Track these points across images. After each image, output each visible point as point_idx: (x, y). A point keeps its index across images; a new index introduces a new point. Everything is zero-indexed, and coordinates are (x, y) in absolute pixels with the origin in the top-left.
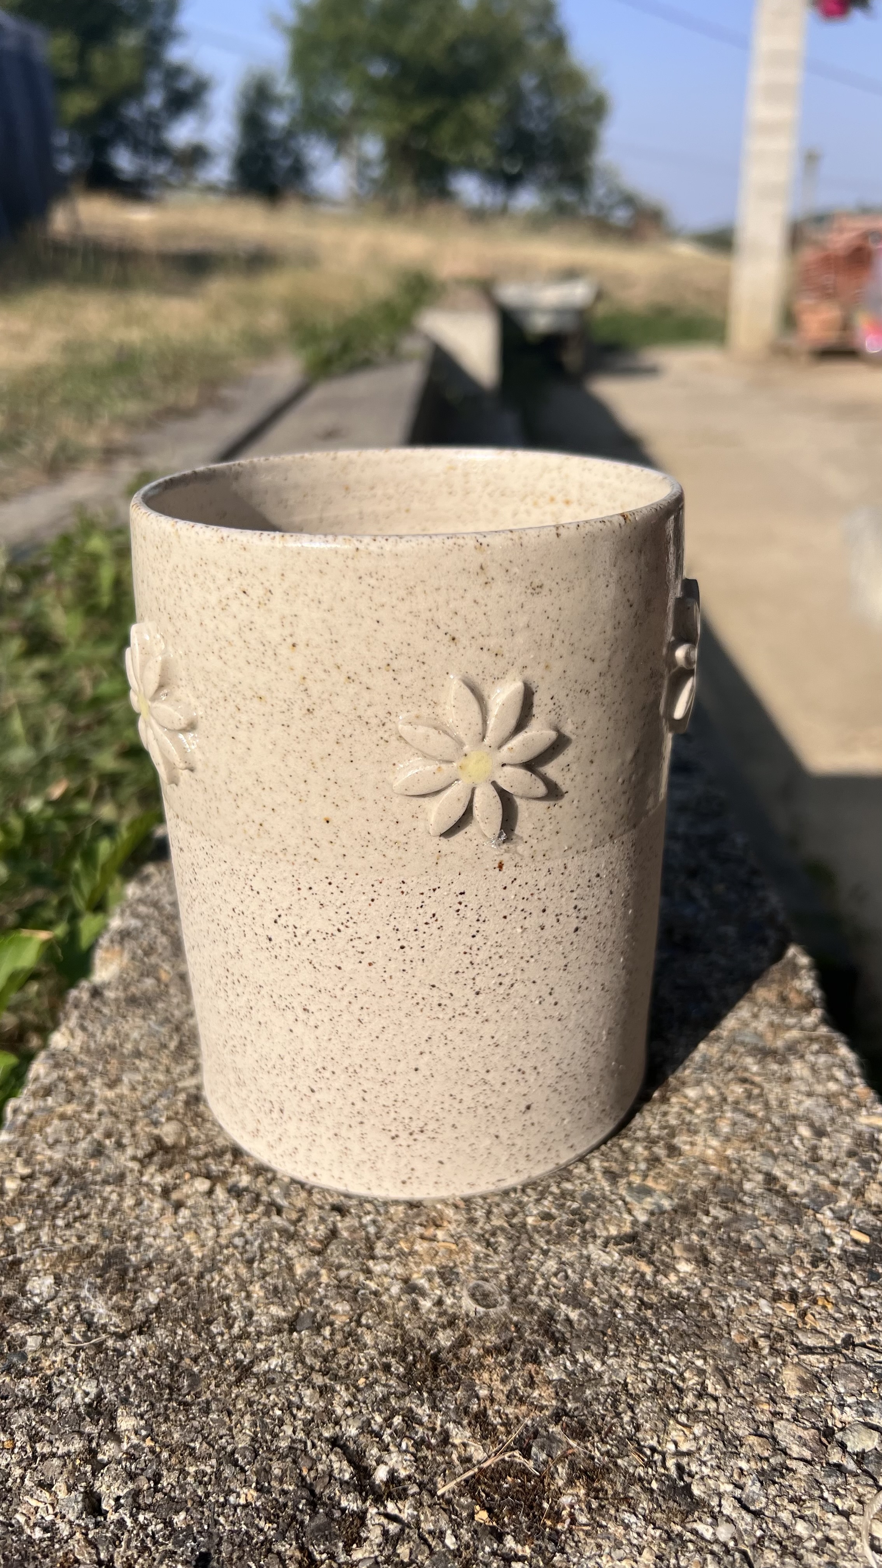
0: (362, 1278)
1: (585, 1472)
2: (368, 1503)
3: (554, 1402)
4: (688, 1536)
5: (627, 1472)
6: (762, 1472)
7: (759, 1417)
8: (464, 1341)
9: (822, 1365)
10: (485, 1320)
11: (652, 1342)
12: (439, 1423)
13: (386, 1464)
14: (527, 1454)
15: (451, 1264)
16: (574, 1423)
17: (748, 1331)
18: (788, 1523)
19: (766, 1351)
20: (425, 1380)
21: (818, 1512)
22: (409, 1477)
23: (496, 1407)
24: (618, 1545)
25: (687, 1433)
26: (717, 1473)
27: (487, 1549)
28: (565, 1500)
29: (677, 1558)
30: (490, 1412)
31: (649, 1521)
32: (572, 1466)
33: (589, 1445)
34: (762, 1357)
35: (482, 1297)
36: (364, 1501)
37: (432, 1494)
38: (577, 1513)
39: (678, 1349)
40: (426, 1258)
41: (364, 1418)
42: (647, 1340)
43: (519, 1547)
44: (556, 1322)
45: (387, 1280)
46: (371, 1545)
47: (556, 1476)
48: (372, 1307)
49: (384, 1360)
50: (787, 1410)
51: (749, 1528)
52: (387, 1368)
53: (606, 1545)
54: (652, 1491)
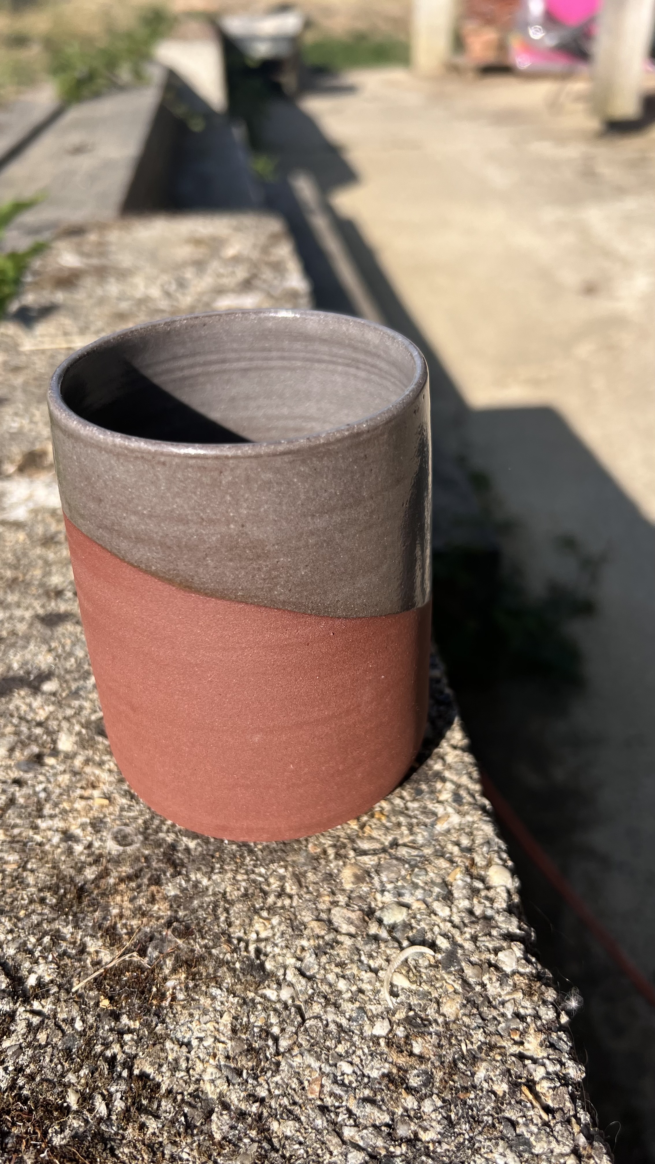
0: (31, 833)
1: (186, 962)
2: (18, 1004)
3: (169, 913)
4: (258, 999)
5: (217, 958)
6: (318, 947)
7: (322, 906)
8: (104, 874)
9: (372, 863)
10: (123, 856)
11: (248, 858)
12: (79, 937)
13: (36, 973)
14: (143, 953)
15: (102, 816)
16: (182, 927)
17: (320, 843)
18: (332, 982)
19: (332, 857)
20: (72, 906)
21: (355, 971)
22: (52, 981)
23: (124, 921)
24: (205, 1012)
25: (267, 924)
26: (285, 951)
27: (107, 1027)
28: (170, 984)
29: (248, 1017)
30: (119, 925)
31: (231, 991)
32: (177, 959)
33: (192, 941)
34: (328, 861)
35: (122, 839)
36: (15, 1003)
37: (68, 991)
38: (177, 992)
39: (267, 862)
40: (82, 813)
41: (22, 941)
42: (244, 858)
43: (132, 1023)
44: (177, 851)
45: (50, 833)
46: (17, 1035)
47: (164, 967)
48: (37, 855)
49: (42, 894)
50: (342, 899)
51: (303, 989)
52: (42, 901)
53: (197, 1013)
54: (234, 970)
